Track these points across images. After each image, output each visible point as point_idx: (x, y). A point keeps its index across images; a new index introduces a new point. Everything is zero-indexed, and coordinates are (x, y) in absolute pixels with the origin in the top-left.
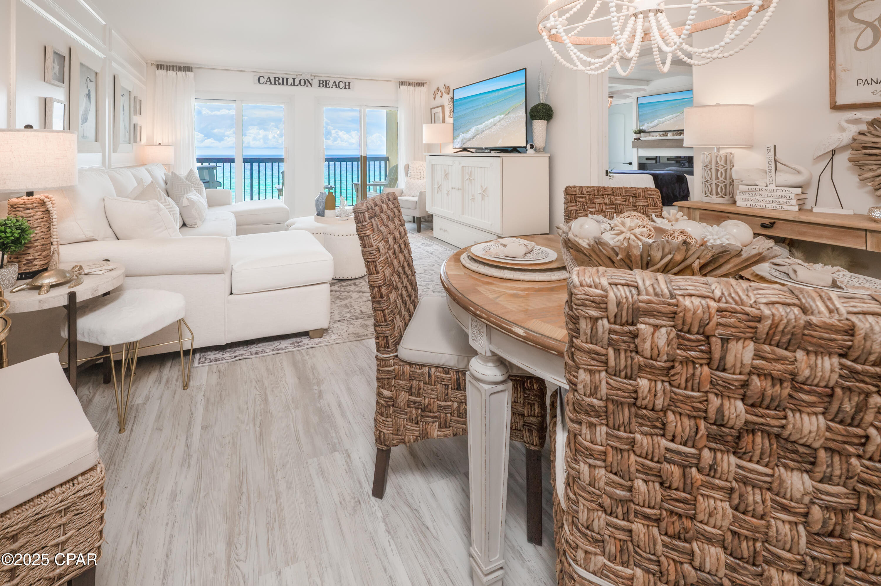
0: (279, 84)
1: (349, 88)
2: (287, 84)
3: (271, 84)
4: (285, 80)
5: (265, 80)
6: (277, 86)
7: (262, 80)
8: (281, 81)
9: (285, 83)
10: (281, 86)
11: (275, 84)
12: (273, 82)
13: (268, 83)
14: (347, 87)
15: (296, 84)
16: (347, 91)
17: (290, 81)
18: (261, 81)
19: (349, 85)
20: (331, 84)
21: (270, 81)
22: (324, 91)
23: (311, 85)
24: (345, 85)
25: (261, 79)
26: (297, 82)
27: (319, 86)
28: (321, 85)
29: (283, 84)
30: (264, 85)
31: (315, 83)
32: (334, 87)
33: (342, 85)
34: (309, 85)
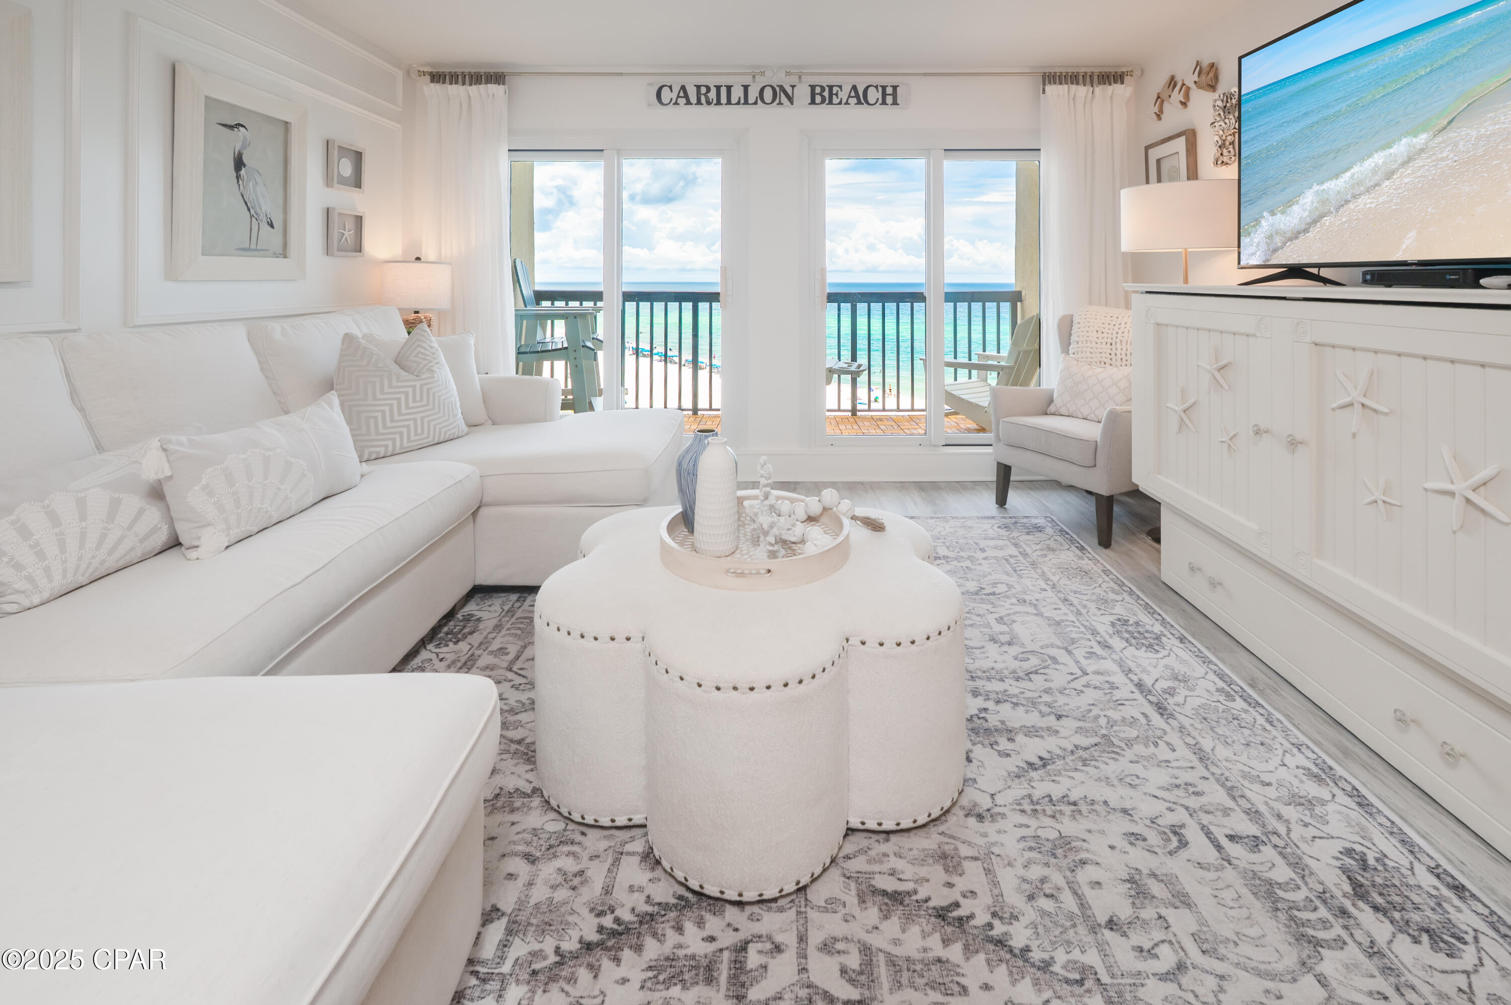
0: (709, 103)
1: (895, 103)
2: (729, 102)
3: (688, 103)
4: (724, 91)
5: (674, 95)
6: (704, 109)
7: (666, 95)
8: (712, 95)
9: (724, 100)
10: (713, 110)
11: (699, 102)
12: (693, 99)
13: (682, 101)
14: (889, 99)
15: (751, 100)
16: (888, 111)
17: (737, 93)
18: (665, 99)
19: (894, 94)
20: (843, 95)
21: (686, 96)
22: (824, 111)
23: (790, 99)
24: (884, 95)
25: (665, 92)
26: (753, 95)
27: (813, 102)
28: (818, 99)
29: (719, 103)
30: (671, 108)
31: (802, 93)
32: (853, 101)
33: (873, 95)
34: (784, 99)
